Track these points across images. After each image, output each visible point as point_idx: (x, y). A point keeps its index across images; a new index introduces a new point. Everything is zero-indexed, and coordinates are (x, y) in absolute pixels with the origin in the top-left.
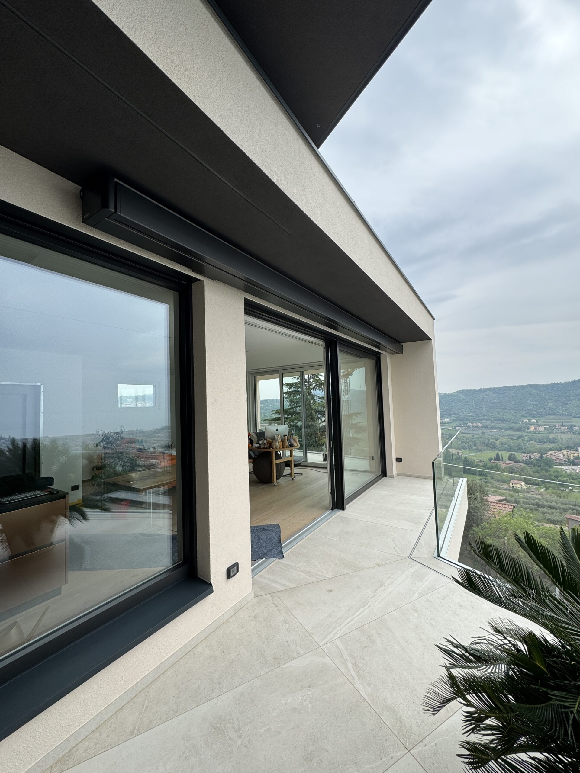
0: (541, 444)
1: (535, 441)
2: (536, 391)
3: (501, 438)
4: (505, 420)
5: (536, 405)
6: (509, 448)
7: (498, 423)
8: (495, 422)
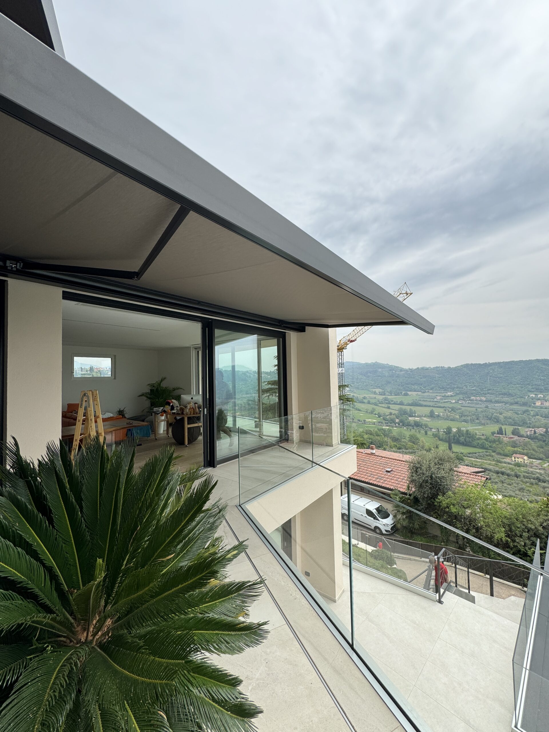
0: (547, 419)
1: (542, 416)
2: (544, 366)
3: (505, 412)
4: (510, 394)
5: (543, 380)
6: (514, 422)
7: (502, 398)
8: (500, 397)
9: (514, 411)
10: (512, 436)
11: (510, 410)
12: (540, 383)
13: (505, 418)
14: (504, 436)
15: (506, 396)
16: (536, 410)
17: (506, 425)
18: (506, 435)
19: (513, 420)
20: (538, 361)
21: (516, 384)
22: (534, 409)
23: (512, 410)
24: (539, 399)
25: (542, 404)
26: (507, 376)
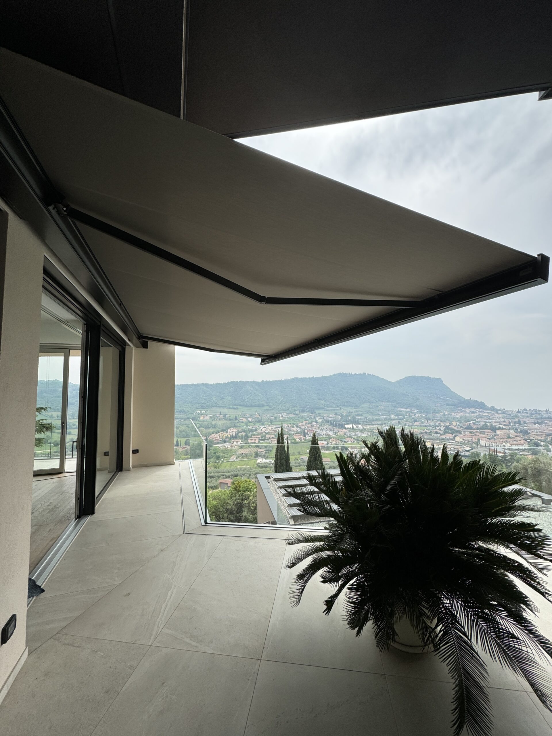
0: (207, 429)
1: (203, 427)
2: (206, 389)
3: (181, 426)
4: (184, 411)
5: (206, 399)
6: (186, 434)
7: (179, 415)
8: (177, 414)
9: (187, 425)
10: (185, 446)
11: (184, 425)
12: (203, 401)
13: (180, 431)
14: (179, 447)
15: (181, 413)
16: (200, 423)
17: (181, 437)
18: (180, 446)
19: (186, 433)
20: (203, 384)
21: (188, 403)
22: (199, 422)
23: (185, 425)
24: (202, 415)
25: (204, 418)
26: (183, 397)
